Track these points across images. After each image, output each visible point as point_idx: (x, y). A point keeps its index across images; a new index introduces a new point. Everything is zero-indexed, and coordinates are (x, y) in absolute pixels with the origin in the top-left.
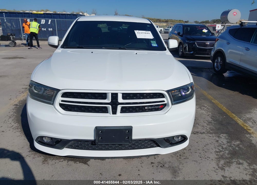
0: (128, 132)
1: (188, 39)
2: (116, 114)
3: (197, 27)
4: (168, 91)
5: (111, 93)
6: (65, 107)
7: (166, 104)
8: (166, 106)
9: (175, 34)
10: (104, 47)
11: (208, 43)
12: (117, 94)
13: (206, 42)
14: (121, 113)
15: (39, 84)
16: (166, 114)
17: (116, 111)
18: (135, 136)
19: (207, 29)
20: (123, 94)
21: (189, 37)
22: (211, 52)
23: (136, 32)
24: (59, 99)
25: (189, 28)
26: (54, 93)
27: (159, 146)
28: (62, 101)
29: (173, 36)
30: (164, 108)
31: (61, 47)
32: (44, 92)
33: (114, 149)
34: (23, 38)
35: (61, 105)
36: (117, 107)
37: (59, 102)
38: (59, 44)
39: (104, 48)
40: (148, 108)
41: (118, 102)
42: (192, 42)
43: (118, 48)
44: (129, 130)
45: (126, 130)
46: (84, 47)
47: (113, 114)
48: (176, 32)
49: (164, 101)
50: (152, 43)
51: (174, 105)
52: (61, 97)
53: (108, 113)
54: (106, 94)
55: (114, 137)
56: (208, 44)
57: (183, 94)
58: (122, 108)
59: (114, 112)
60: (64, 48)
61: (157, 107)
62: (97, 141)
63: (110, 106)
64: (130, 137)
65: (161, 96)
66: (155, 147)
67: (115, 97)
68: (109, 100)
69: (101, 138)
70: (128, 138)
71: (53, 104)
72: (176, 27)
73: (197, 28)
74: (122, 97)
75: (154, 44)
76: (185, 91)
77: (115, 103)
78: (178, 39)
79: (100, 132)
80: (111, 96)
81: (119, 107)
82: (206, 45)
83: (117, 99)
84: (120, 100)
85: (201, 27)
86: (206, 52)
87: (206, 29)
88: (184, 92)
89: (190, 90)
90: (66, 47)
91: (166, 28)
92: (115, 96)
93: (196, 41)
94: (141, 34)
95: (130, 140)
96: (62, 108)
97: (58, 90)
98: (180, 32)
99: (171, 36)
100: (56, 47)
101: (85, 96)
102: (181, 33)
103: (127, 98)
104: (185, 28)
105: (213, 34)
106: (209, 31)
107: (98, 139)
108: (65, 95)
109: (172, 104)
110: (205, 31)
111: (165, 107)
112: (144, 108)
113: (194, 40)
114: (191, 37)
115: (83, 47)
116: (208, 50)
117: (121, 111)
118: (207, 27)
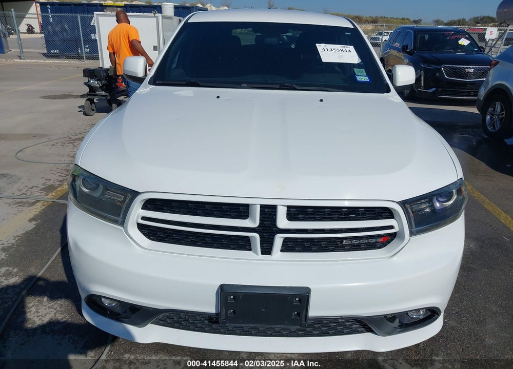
0: (300, 300)
1: (426, 61)
2: (270, 254)
3: (446, 33)
4: (403, 204)
5: (261, 205)
6: (151, 232)
7: (396, 233)
8: (395, 237)
9: (395, 48)
10: (247, 83)
11: (471, 69)
12: (274, 208)
13: (467, 68)
14: (282, 251)
15: (92, 176)
16: (395, 258)
17: (272, 247)
18: (315, 311)
19: (470, 38)
20: (289, 207)
21: (426, 55)
22: (478, 89)
23: (320, 47)
24: (137, 213)
25: (427, 37)
26: (125, 198)
27: (371, 331)
28: (144, 218)
29: (391, 53)
30: (389, 242)
31: (150, 83)
32: (103, 194)
33: (263, 334)
34: (84, 56)
35: (141, 227)
36: (273, 239)
37: (137, 221)
38: (146, 75)
39: (245, 85)
40: (350, 242)
41: (277, 228)
42: (433, 66)
43: (278, 87)
44: (302, 297)
45: (294, 296)
46: (199, 83)
47: (262, 254)
48: (397, 45)
49: (392, 227)
50: (356, 73)
51: (415, 235)
52: (142, 208)
53: (250, 250)
54: (247, 206)
55: (263, 310)
56: (472, 71)
57: (438, 205)
58: (286, 240)
59: (267, 250)
60: (156, 85)
61: (374, 240)
62: (222, 319)
63: (257, 236)
64: (304, 312)
65: (387, 213)
66: (362, 332)
67: (270, 214)
68: (254, 221)
69: (234, 312)
70: (298, 314)
71: (122, 223)
72: (398, 34)
73: (447, 36)
74: (287, 214)
75: (362, 77)
76: (440, 199)
77: (268, 228)
78: (403, 60)
79: (232, 297)
80: (260, 211)
81: (279, 240)
82: (466, 75)
83: (273, 218)
84: (282, 221)
85: (456, 35)
86: (465, 89)
87: (466, 38)
88: (439, 201)
89: (455, 197)
90: (160, 82)
91: (374, 35)
92: (269, 212)
93: (443, 66)
94: (330, 53)
95: (304, 319)
96: (144, 234)
97: (135, 194)
98: (407, 45)
99: (385, 54)
100: (140, 80)
101: (198, 209)
102: (409, 47)
103: (298, 218)
104: (419, 36)
105: (481, 50)
106: (473, 43)
107: (226, 312)
108: (151, 204)
109: (412, 234)
110: (464, 42)
111: (392, 240)
112: (342, 242)
113: (440, 62)
114: (433, 56)
115: (197, 83)
116: (469, 86)
117: (282, 247)
118: (468, 34)
